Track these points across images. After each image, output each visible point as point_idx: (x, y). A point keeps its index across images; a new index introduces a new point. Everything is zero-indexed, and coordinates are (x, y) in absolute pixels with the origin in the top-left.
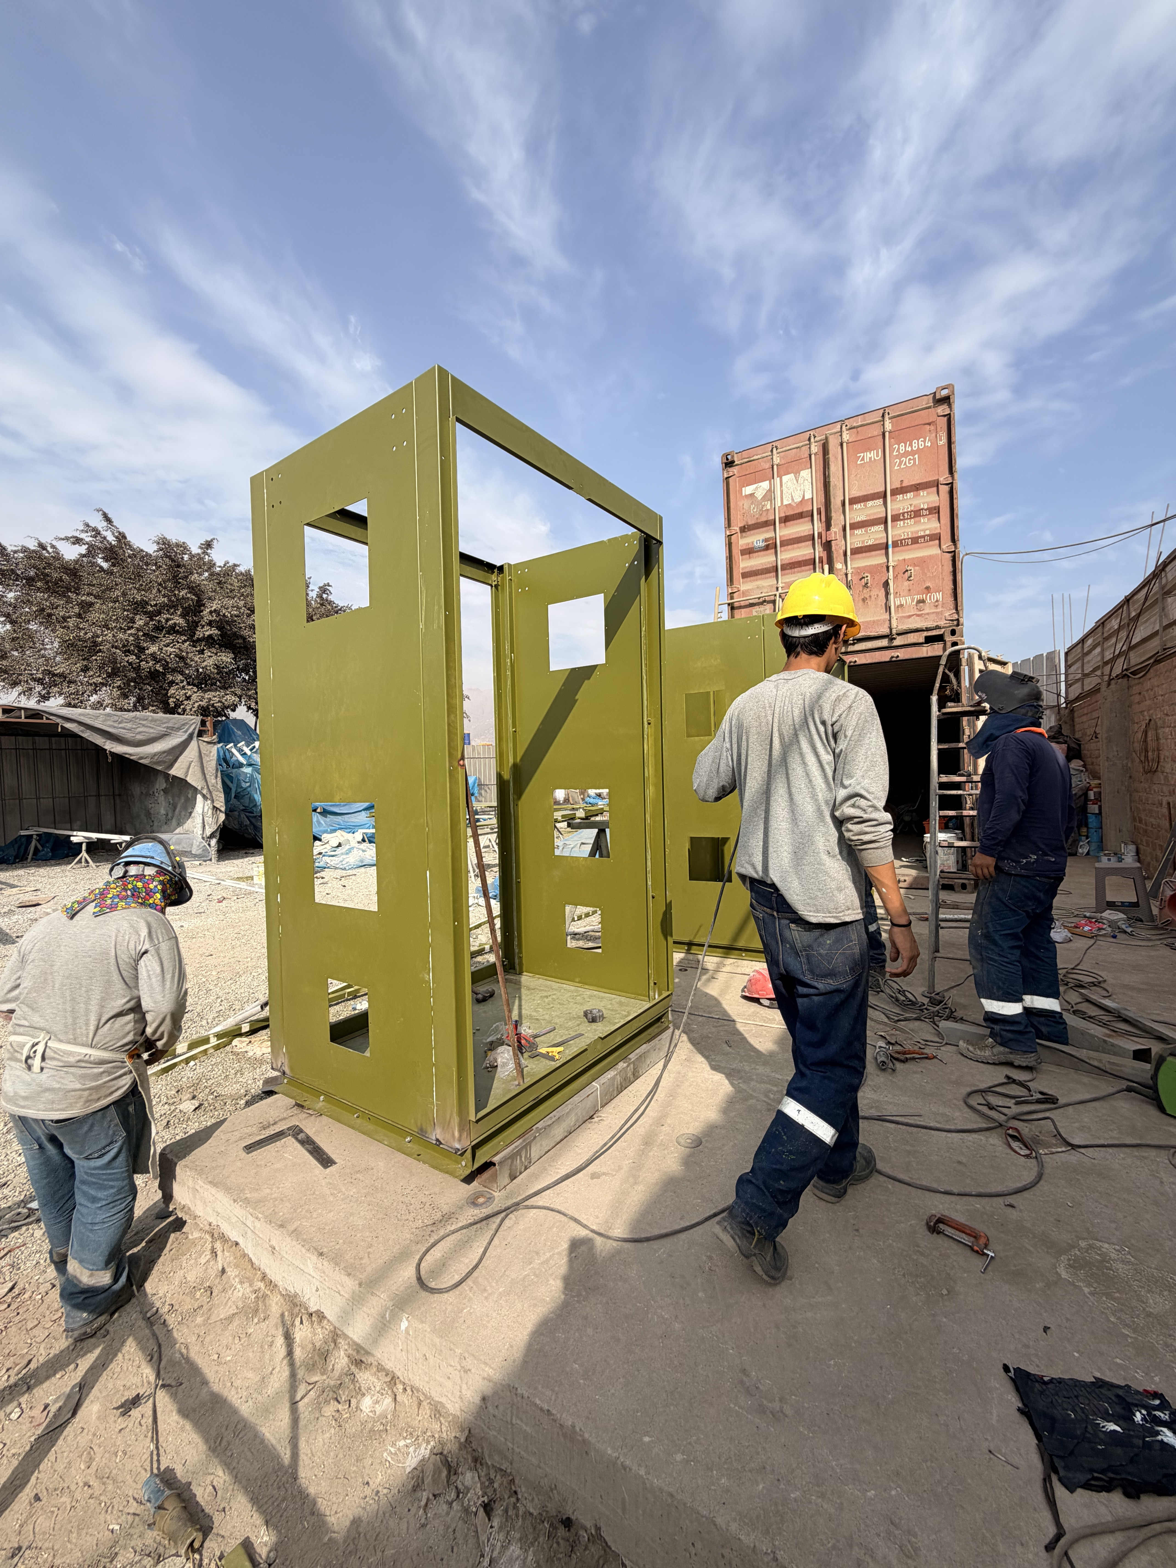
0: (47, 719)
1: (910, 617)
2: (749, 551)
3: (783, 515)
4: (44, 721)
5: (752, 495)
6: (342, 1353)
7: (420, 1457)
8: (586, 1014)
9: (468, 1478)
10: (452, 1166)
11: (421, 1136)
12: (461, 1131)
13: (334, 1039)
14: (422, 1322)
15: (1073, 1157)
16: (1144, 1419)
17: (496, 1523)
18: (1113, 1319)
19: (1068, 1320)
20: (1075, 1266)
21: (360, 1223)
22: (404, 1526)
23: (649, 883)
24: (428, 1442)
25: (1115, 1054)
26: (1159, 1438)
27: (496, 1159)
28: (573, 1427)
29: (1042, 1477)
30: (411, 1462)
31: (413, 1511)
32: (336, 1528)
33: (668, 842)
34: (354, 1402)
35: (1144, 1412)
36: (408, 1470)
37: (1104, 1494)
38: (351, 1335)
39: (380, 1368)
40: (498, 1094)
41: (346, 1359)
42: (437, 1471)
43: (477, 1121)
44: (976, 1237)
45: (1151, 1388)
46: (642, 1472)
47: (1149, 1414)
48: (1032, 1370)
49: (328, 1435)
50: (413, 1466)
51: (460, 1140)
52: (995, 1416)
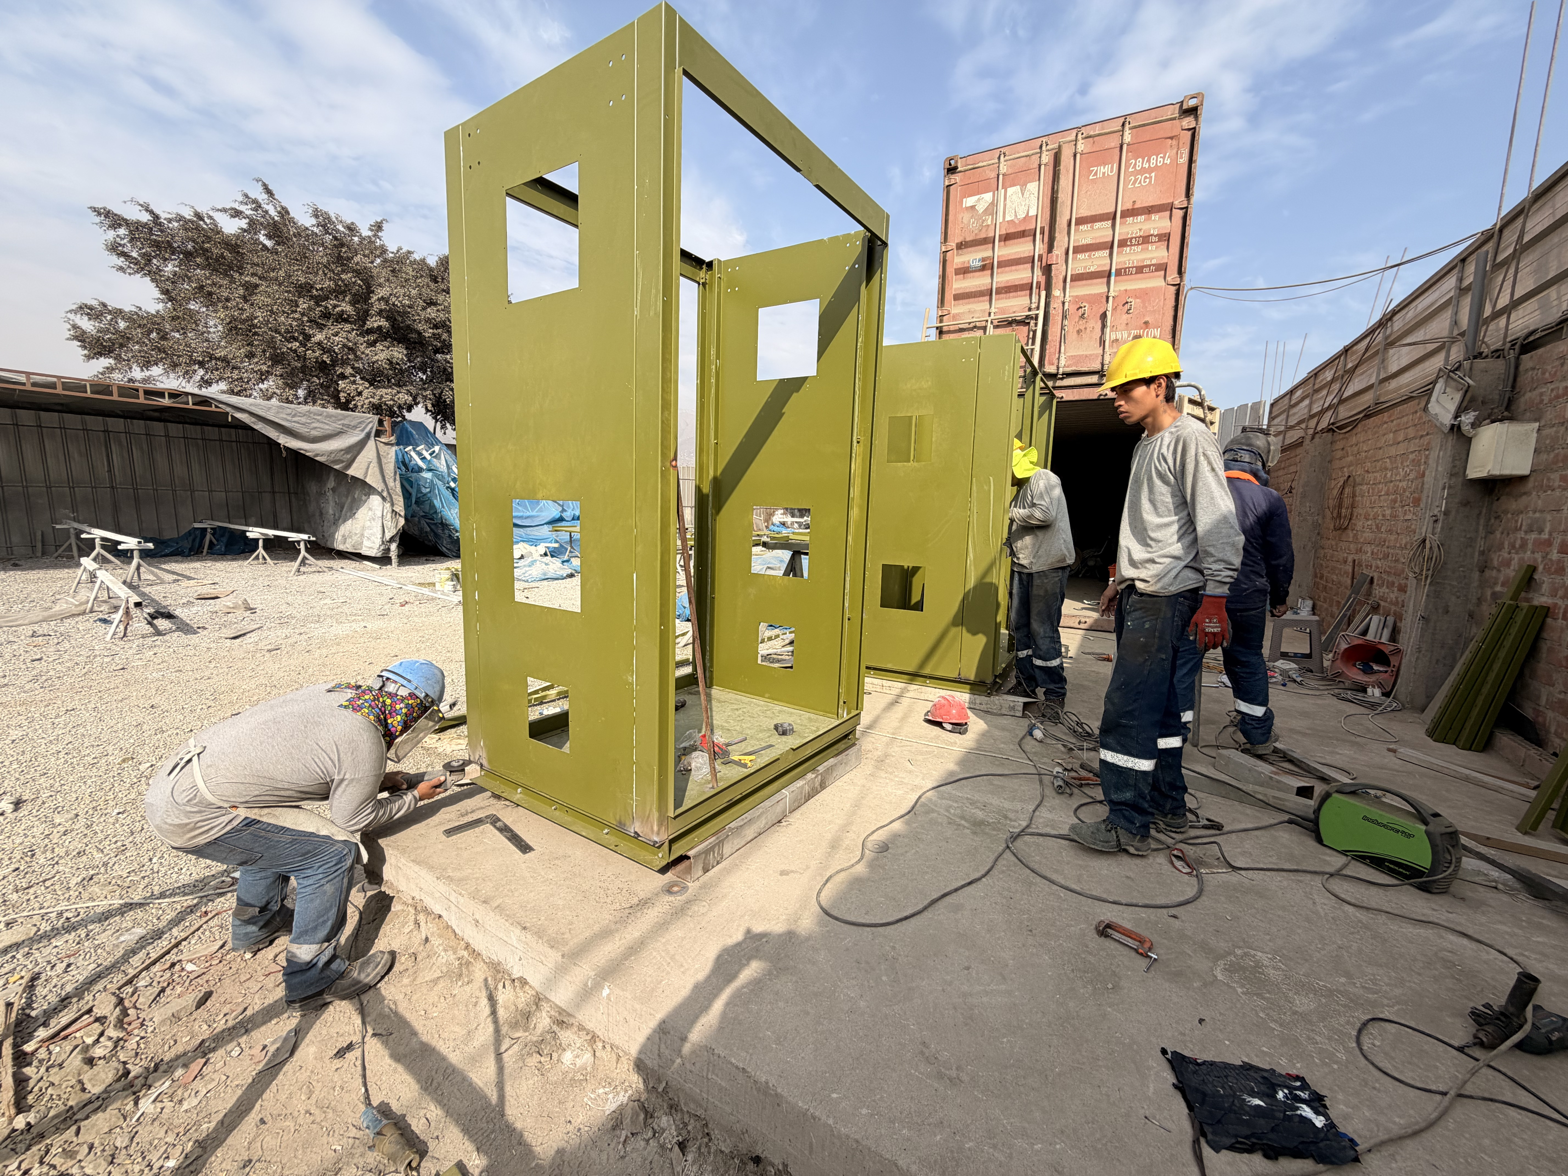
0: (216, 407)
2: (964, 271)
3: (1004, 232)
4: (213, 409)
5: (973, 207)
6: (544, 1014)
7: (619, 1103)
8: (776, 727)
9: (664, 1121)
10: (649, 857)
11: (619, 829)
12: (660, 825)
13: (533, 735)
14: (623, 990)
15: (1234, 878)
16: (1286, 1096)
17: (690, 1157)
18: (1262, 1015)
19: (1221, 1014)
20: (1231, 969)
21: (561, 902)
22: (604, 1157)
23: (846, 605)
24: (626, 1091)
25: (1279, 790)
26: (1299, 1112)
27: (691, 853)
28: (767, 1083)
29: (1191, 1139)
30: (611, 1106)
31: (612, 1145)
32: (542, 1157)
33: (868, 565)
34: (555, 1055)
35: (1286, 1091)
36: (608, 1113)
37: (1246, 1155)
38: (553, 999)
39: (581, 1028)
40: (693, 795)
41: (548, 1020)
42: (635, 1115)
43: (675, 818)
44: (1142, 941)
45: (1294, 1072)
46: (831, 1121)
47: (1291, 1093)
48: (1186, 1053)
49: (531, 1082)
50: (612, 1109)
51: (658, 834)
52: (1151, 1089)
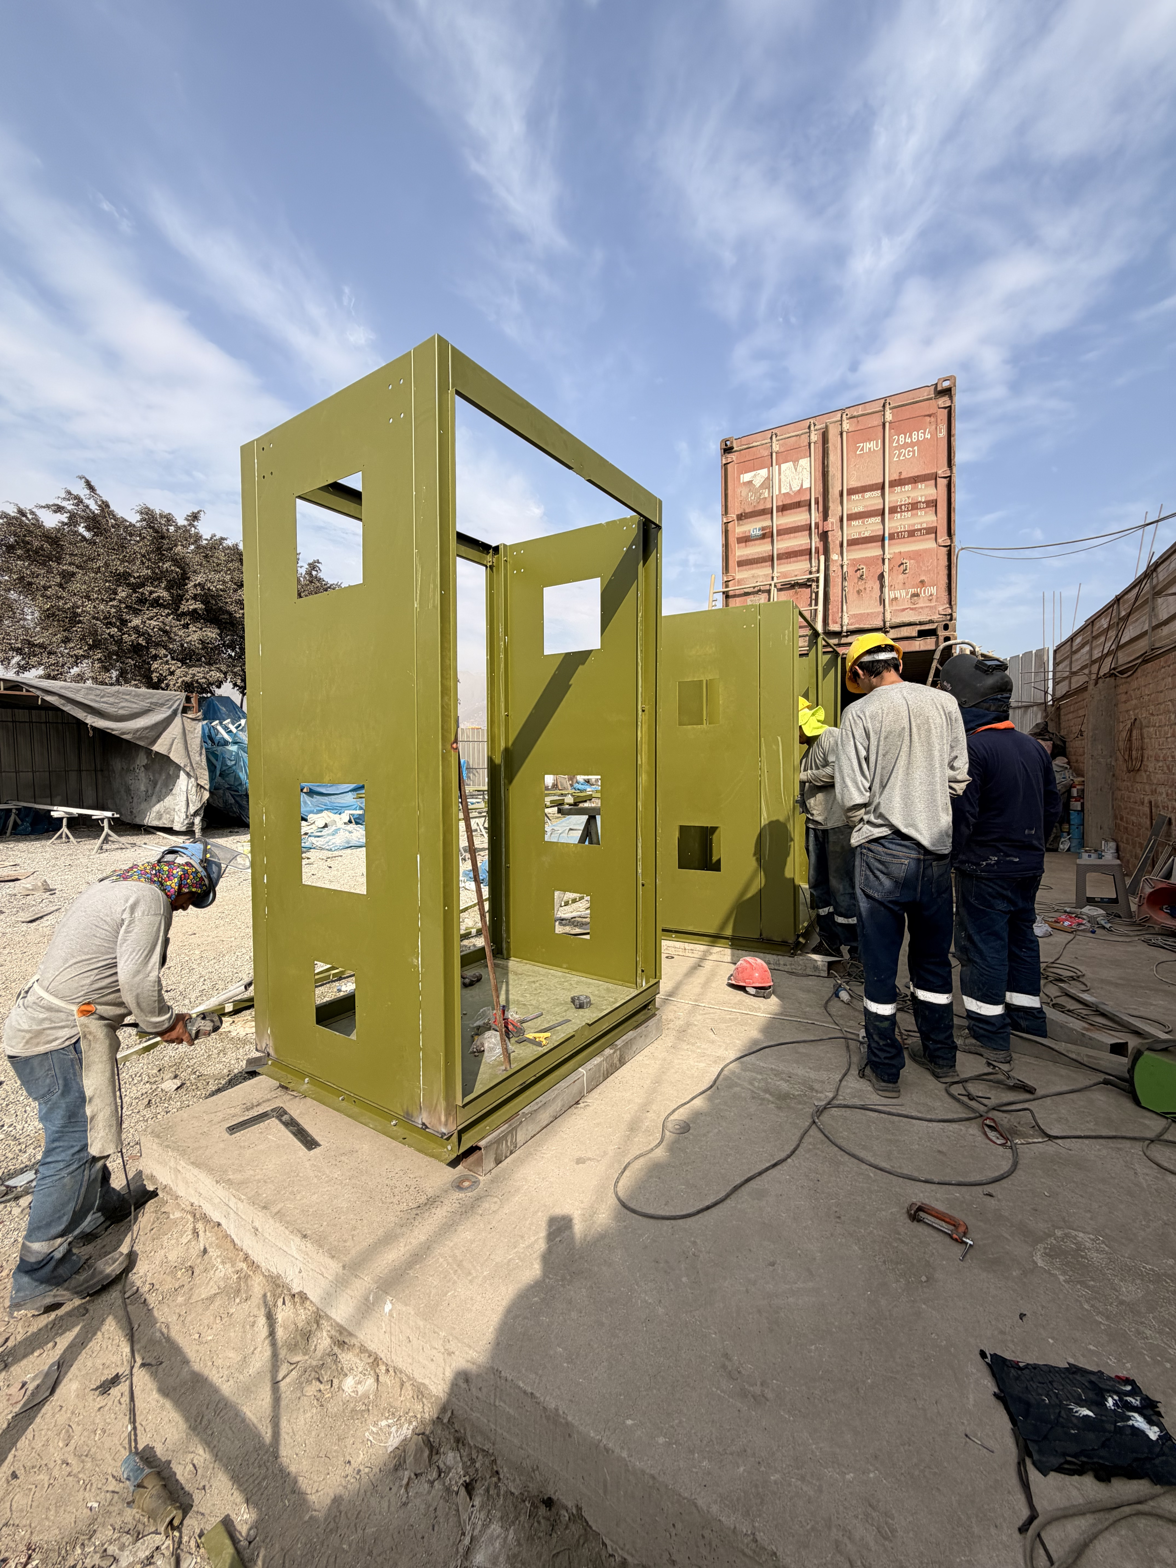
0: (27, 691)
1: (904, 610)
2: (745, 540)
3: (780, 504)
4: (24, 693)
5: (750, 482)
6: (325, 1334)
7: (402, 1437)
8: (573, 1000)
9: (450, 1457)
10: (438, 1150)
11: (407, 1119)
12: (448, 1115)
13: (319, 1021)
14: (406, 1305)
15: (1050, 1148)
16: (1115, 1404)
17: (477, 1502)
18: (1086, 1306)
19: (1043, 1307)
20: (1052, 1254)
21: (345, 1205)
22: (385, 1505)
23: (640, 871)
24: (410, 1423)
25: (1093, 1048)
26: (1130, 1423)
27: (482, 1144)
28: (557, 1410)
29: (1016, 1461)
30: (393, 1442)
31: (394, 1489)
32: (317, 1506)
33: (659, 830)
34: (336, 1381)
35: (1116, 1398)
36: (390, 1449)
37: (1076, 1477)
38: (333, 1316)
39: (363, 1349)
40: (485, 1079)
41: (329, 1340)
42: (419, 1451)
43: (464, 1106)
44: (956, 1226)
45: (1123, 1374)
46: (624, 1454)
47: (1121, 1399)
48: (1007, 1355)
49: (309, 1415)
50: (395, 1445)
51: (446, 1124)
52: (971, 1401)
